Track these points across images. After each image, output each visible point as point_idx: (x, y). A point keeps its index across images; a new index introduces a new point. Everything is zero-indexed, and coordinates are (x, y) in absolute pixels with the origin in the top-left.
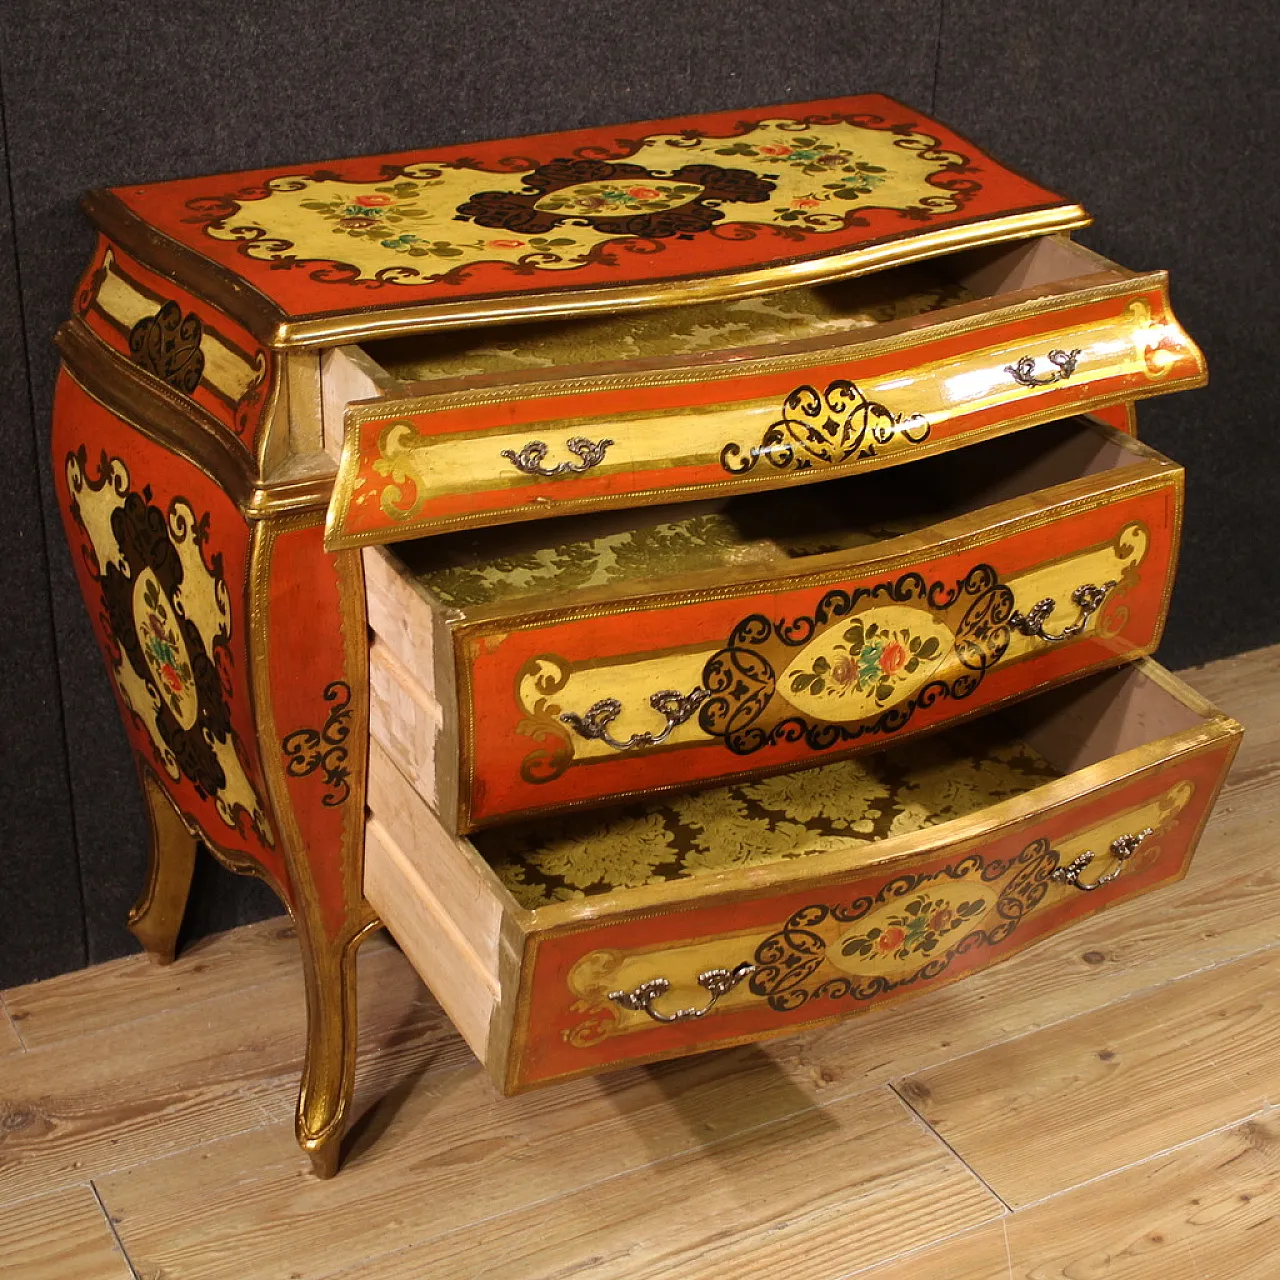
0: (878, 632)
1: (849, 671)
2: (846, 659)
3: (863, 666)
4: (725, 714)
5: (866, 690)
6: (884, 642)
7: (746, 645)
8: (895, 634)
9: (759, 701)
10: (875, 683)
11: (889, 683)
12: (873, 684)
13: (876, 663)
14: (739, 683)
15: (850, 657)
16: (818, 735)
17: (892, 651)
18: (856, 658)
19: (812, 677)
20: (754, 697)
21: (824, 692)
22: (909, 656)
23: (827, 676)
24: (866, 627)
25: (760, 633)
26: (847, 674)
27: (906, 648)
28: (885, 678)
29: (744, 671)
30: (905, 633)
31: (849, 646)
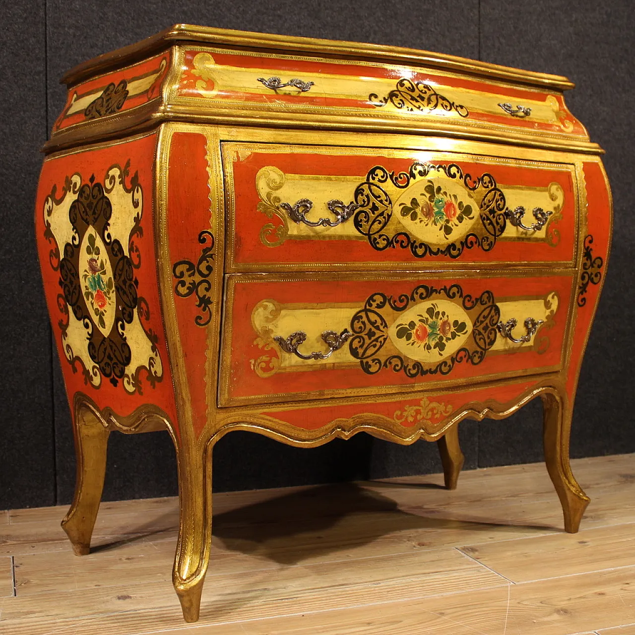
0: (442, 192)
1: (429, 210)
2: (427, 203)
3: (436, 210)
4: (367, 221)
5: (439, 226)
6: (446, 199)
7: (376, 182)
8: (450, 195)
9: (384, 218)
10: (443, 223)
11: (449, 225)
12: (442, 223)
13: (442, 210)
14: (374, 204)
15: (429, 202)
16: (416, 247)
17: (449, 206)
18: (433, 204)
19: (411, 209)
20: (382, 214)
21: (418, 221)
22: (458, 212)
23: (418, 210)
24: (436, 187)
25: (382, 177)
26: (428, 213)
27: (457, 206)
28: (448, 221)
29: (376, 197)
30: (455, 196)
31: (428, 195)
